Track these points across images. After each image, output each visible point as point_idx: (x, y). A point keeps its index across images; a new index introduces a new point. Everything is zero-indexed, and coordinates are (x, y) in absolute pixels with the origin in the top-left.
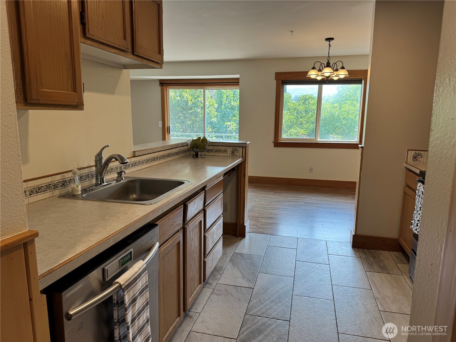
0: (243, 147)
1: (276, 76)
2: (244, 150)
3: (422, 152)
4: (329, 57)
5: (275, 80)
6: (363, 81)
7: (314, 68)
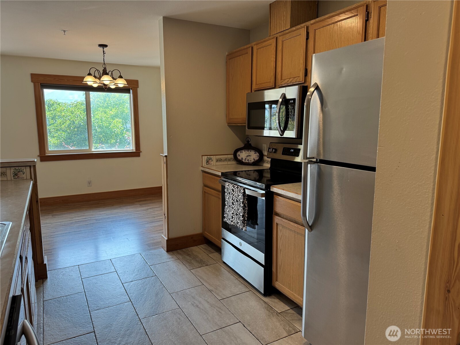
0: (30, 166)
1: (32, 78)
2: (32, 169)
3: (212, 157)
4: (104, 64)
5: (32, 82)
6: (131, 91)
7: (90, 74)
